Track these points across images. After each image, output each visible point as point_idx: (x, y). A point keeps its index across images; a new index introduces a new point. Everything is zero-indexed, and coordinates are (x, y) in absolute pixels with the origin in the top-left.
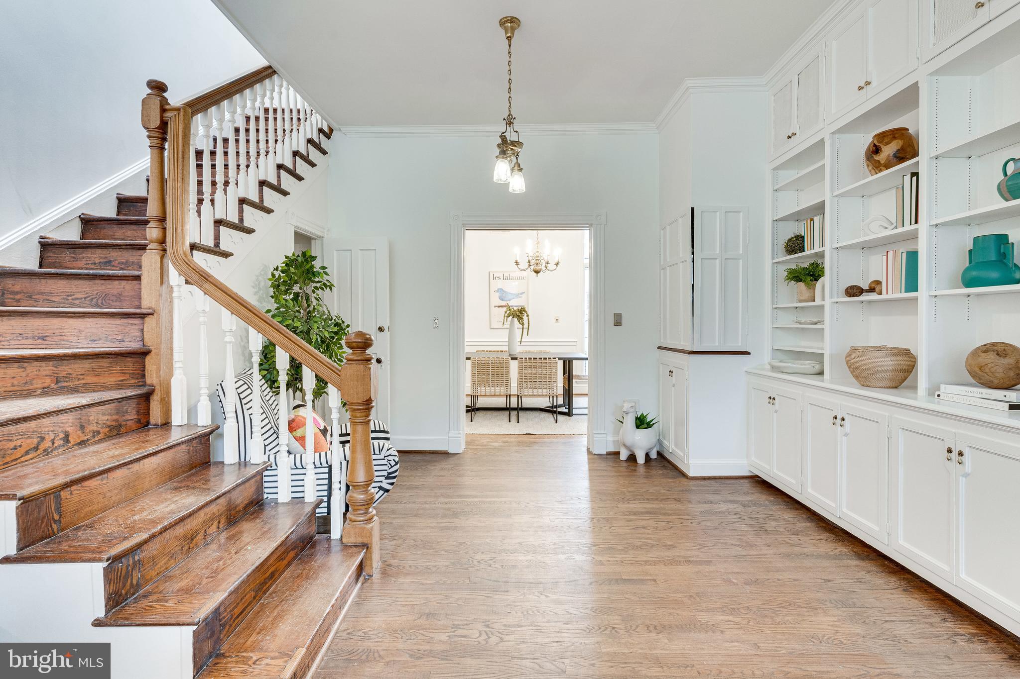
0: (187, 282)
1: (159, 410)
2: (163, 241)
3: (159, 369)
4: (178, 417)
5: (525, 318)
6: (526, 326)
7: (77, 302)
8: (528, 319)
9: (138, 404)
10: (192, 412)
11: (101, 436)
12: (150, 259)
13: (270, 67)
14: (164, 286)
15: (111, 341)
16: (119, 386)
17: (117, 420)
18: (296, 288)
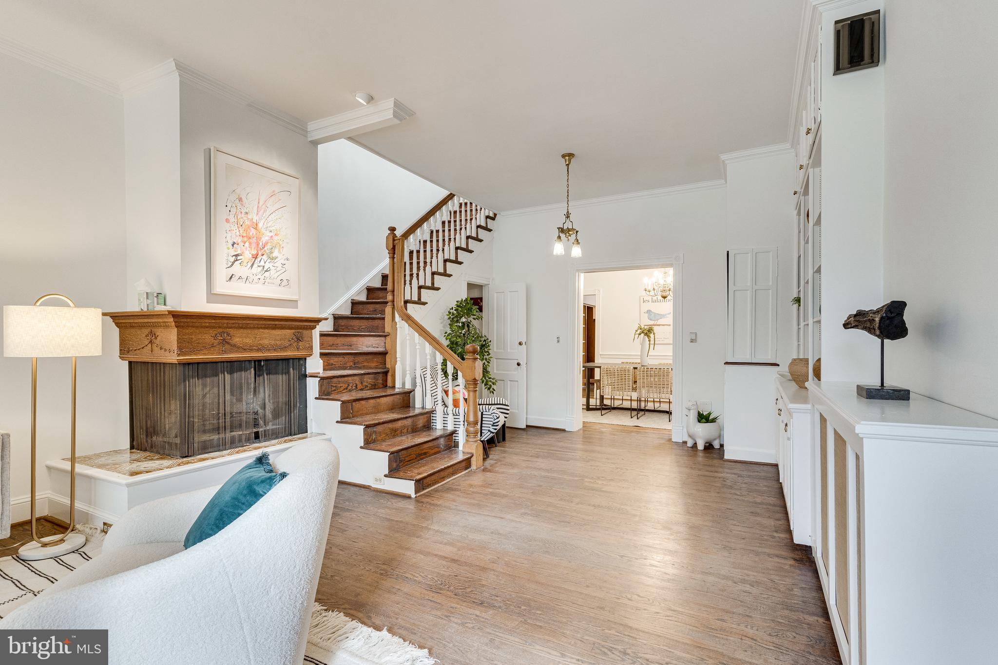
0: (402, 320)
1: (390, 380)
2: (393, 301)
3: (391, 361)
4: (398, 385)
5: (652, 335)
6: (652, 342)
7: (363, 330)
8: (654, 337)
9: (383, 376)
10: (404, 384)
11: (368, 388)
12: (388, 309)
13: (451, 194)
14: (393, 322)
15: (374, 347)
16: (376, 368)
17: (374, 382)
18: (463, 320)
